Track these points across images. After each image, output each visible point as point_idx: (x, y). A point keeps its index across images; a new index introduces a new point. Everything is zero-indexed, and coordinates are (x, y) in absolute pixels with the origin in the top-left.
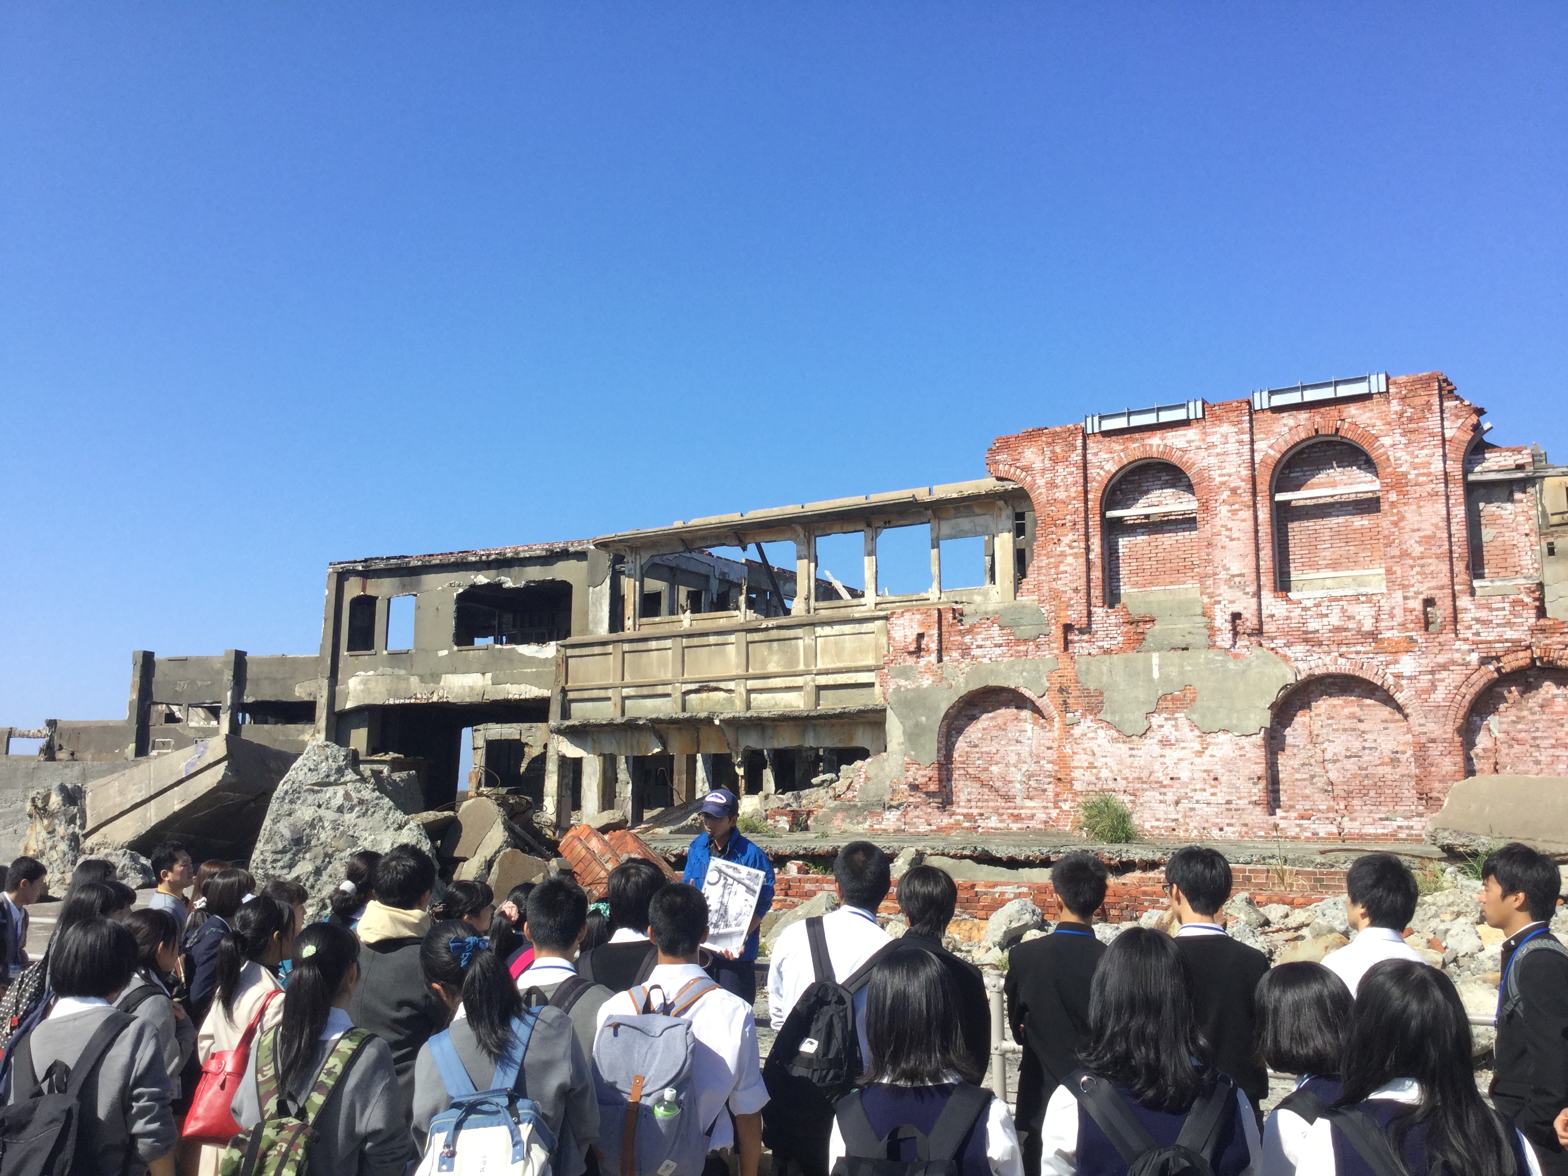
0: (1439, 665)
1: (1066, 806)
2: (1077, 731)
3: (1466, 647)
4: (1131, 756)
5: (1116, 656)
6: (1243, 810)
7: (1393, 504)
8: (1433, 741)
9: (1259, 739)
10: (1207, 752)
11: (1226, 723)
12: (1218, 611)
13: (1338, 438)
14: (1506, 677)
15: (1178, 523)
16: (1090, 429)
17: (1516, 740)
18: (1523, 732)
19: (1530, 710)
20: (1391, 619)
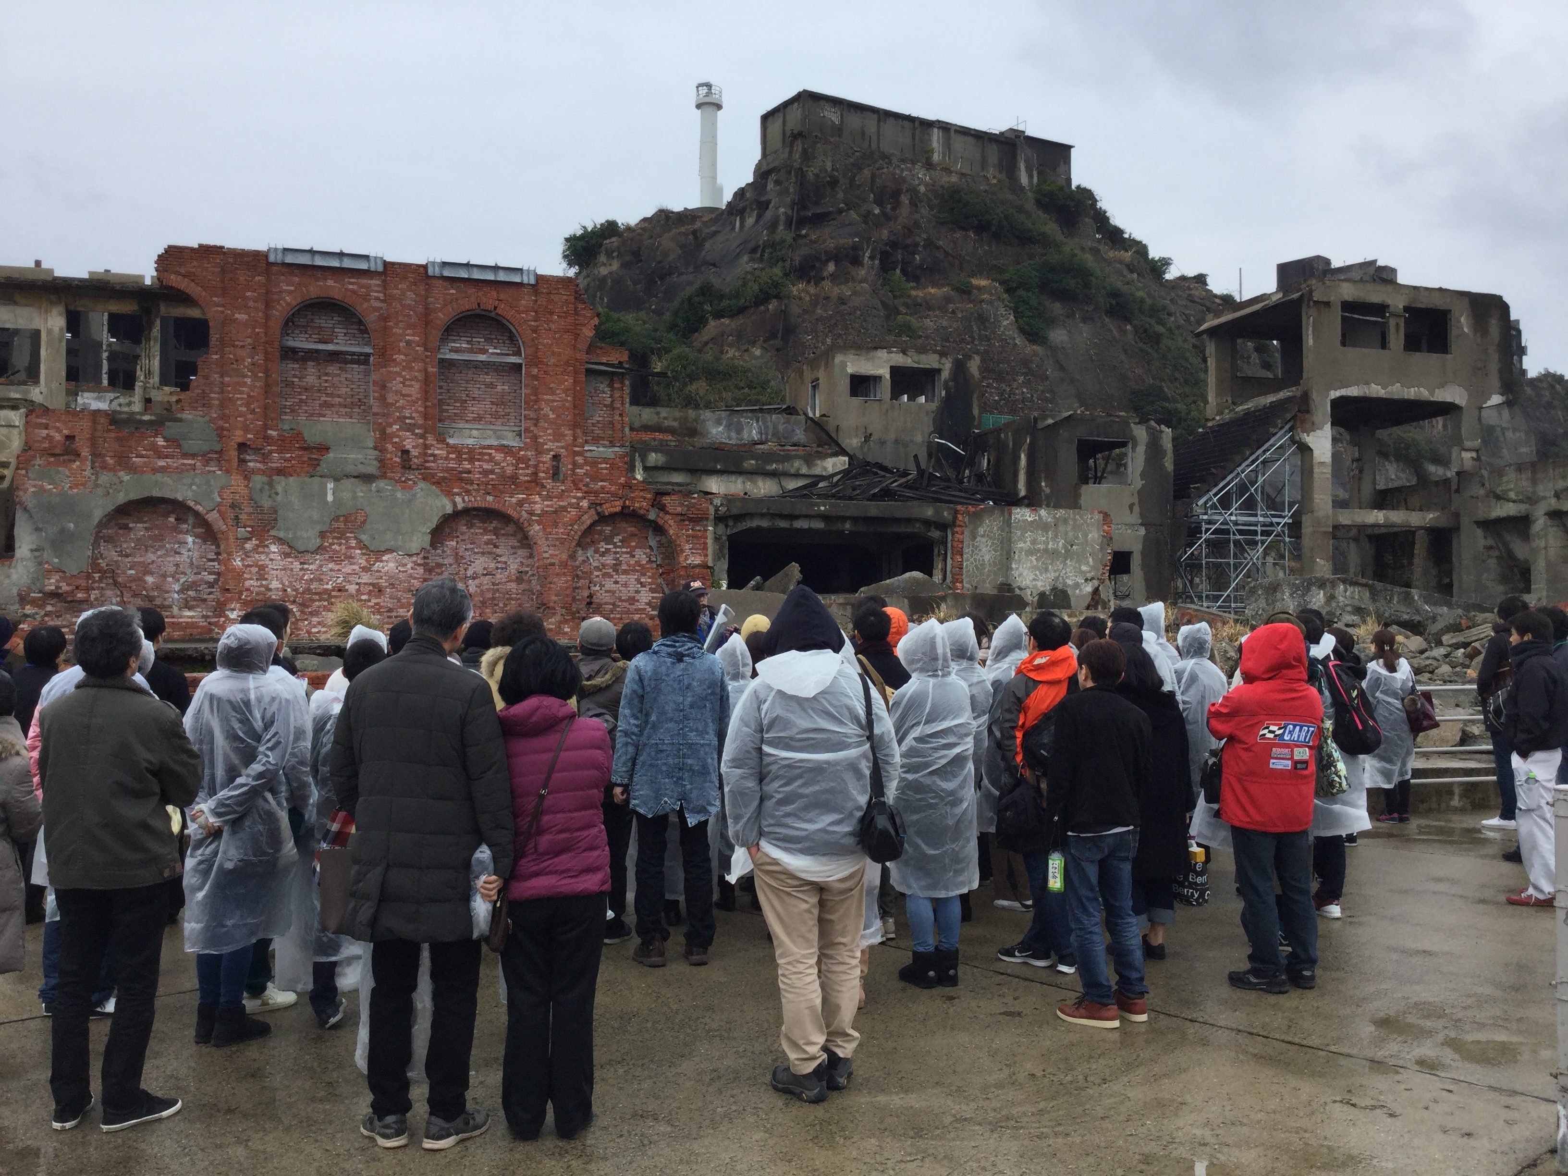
0: (561, 507)
2: (248, 546)
3: (579, 495)
4: (301, 569)
5: (291, 479)
7: (535, 378)
8: (553, 564)
9: (418, 559)
10: (375, 568)
11: (391, 544)
12: (389, 446)
13: (493, 314)
14: (603, 519)
15: (346, 362)
16: (272, 259)
17: (604, 565)
18: (609, 560)
19: (615, 544)
20: (527, 467)
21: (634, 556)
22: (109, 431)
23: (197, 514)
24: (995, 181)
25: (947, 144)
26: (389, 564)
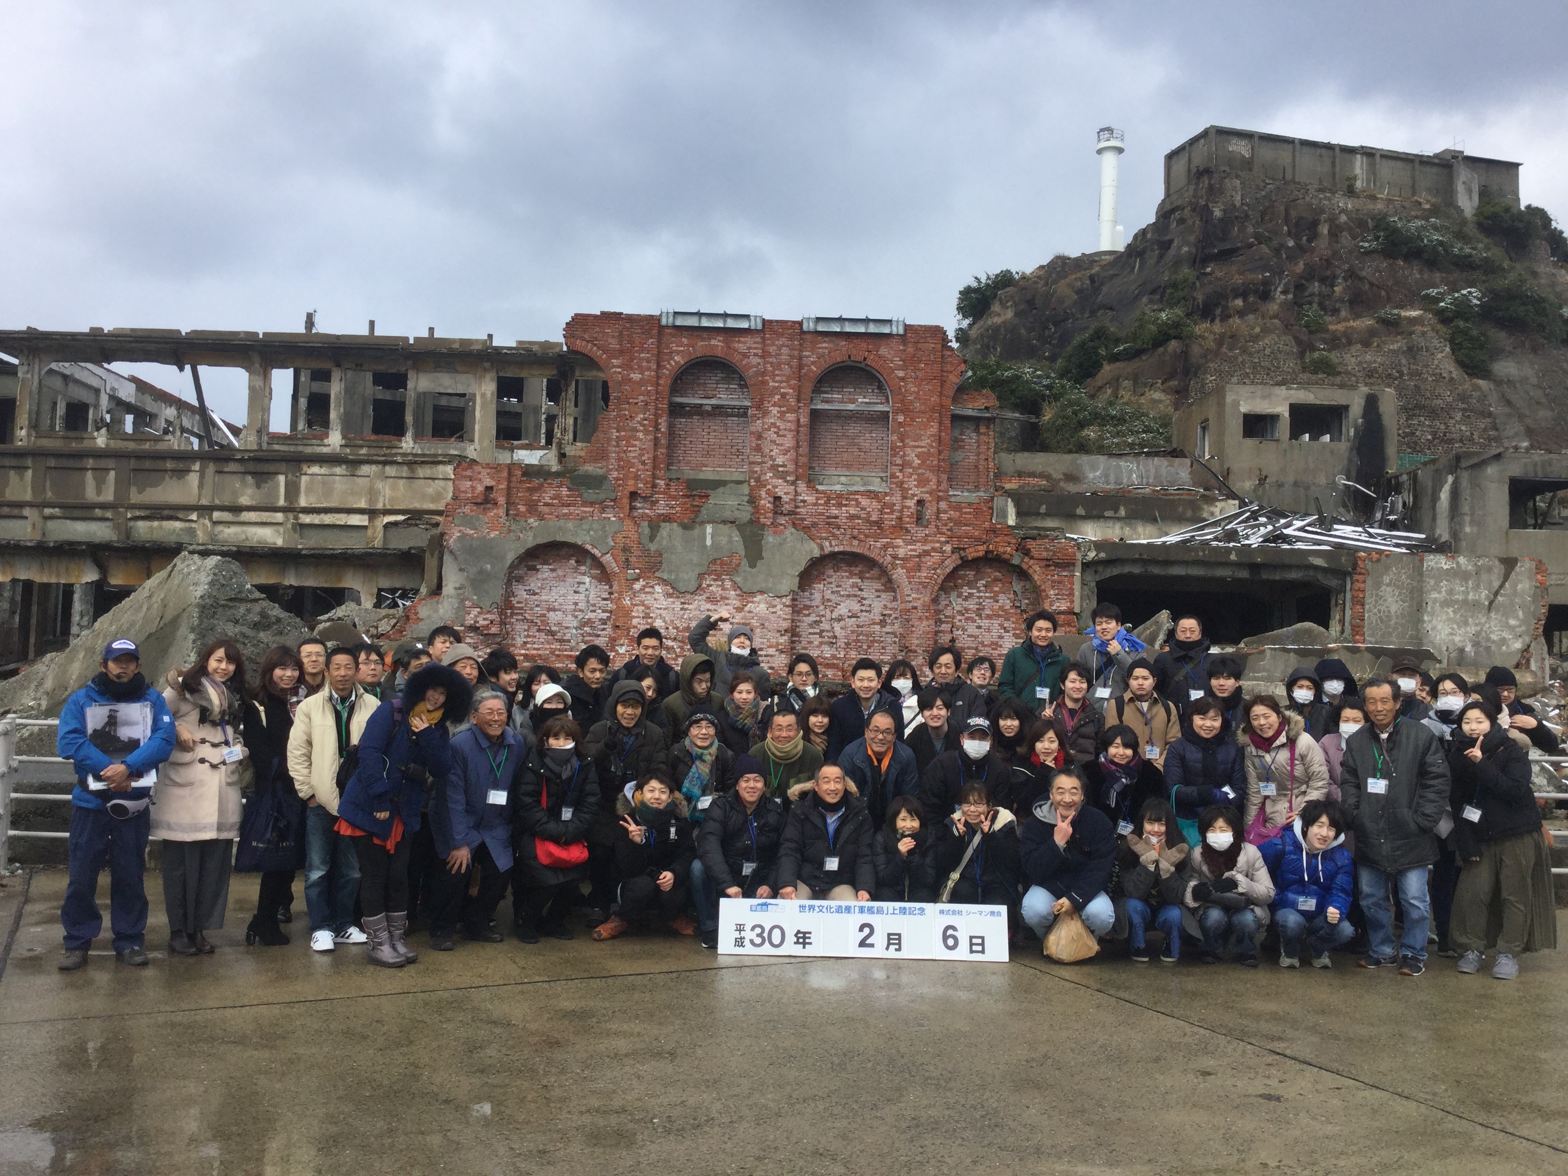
0: (924, 551)
1: (622, 650)
2: (637, 586)
3: (943, 539)
4: (682, 609)
5: (675, 525)
6: (771, 656)
7: (901, 424)
8: (915, 608)
9: (787, 601)
10: (747, 609)
11: (762, 586)
12: (763, 494)
13: (862, 365)
14: (965, 564)
15: (728, 415)
16: (664, 322)
17: (967, 610)
18: (972, 605)
19: (978, 589)
20: (892, 512)
21: (997, 601)
22: (521, 482)
23: (594, 557)
24: (1427, 206)
25: (1372, 170)
26: (759, 606)
